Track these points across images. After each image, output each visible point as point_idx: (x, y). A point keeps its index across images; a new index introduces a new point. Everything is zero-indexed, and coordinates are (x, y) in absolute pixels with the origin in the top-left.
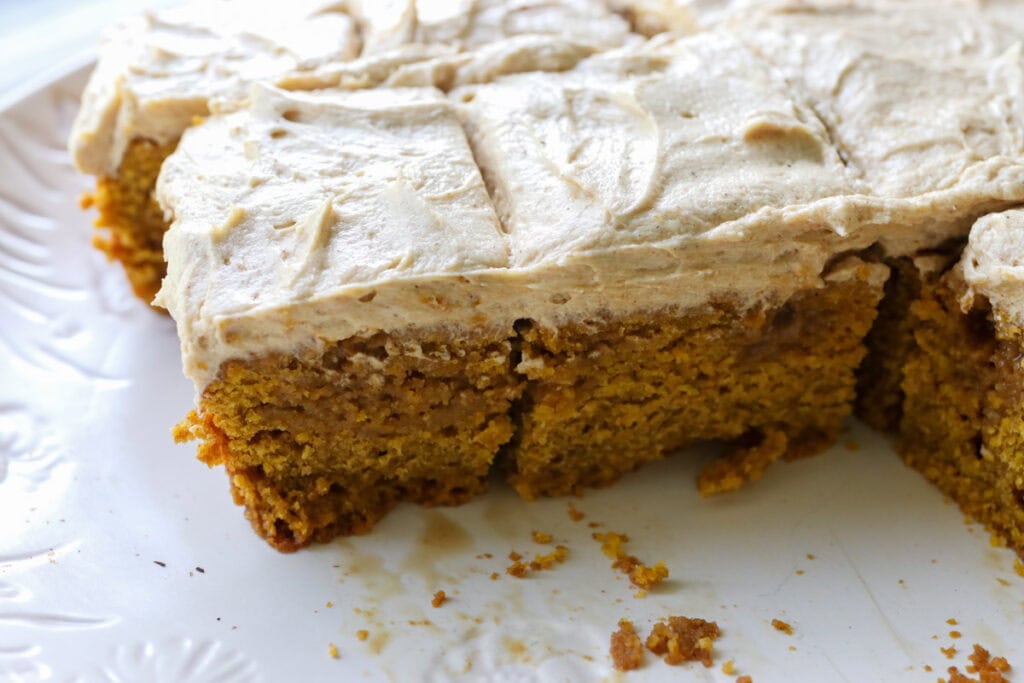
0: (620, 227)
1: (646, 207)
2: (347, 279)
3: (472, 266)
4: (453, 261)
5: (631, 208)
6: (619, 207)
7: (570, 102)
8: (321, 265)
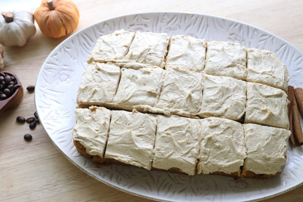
0: (123, 102)
1: (127, 101)
2: (94, 100)
3: (107, 102)
4: (105, 101)
5: (126, 100)
6: (124, 100)
7: (133, 77)
8: (92, 97)
